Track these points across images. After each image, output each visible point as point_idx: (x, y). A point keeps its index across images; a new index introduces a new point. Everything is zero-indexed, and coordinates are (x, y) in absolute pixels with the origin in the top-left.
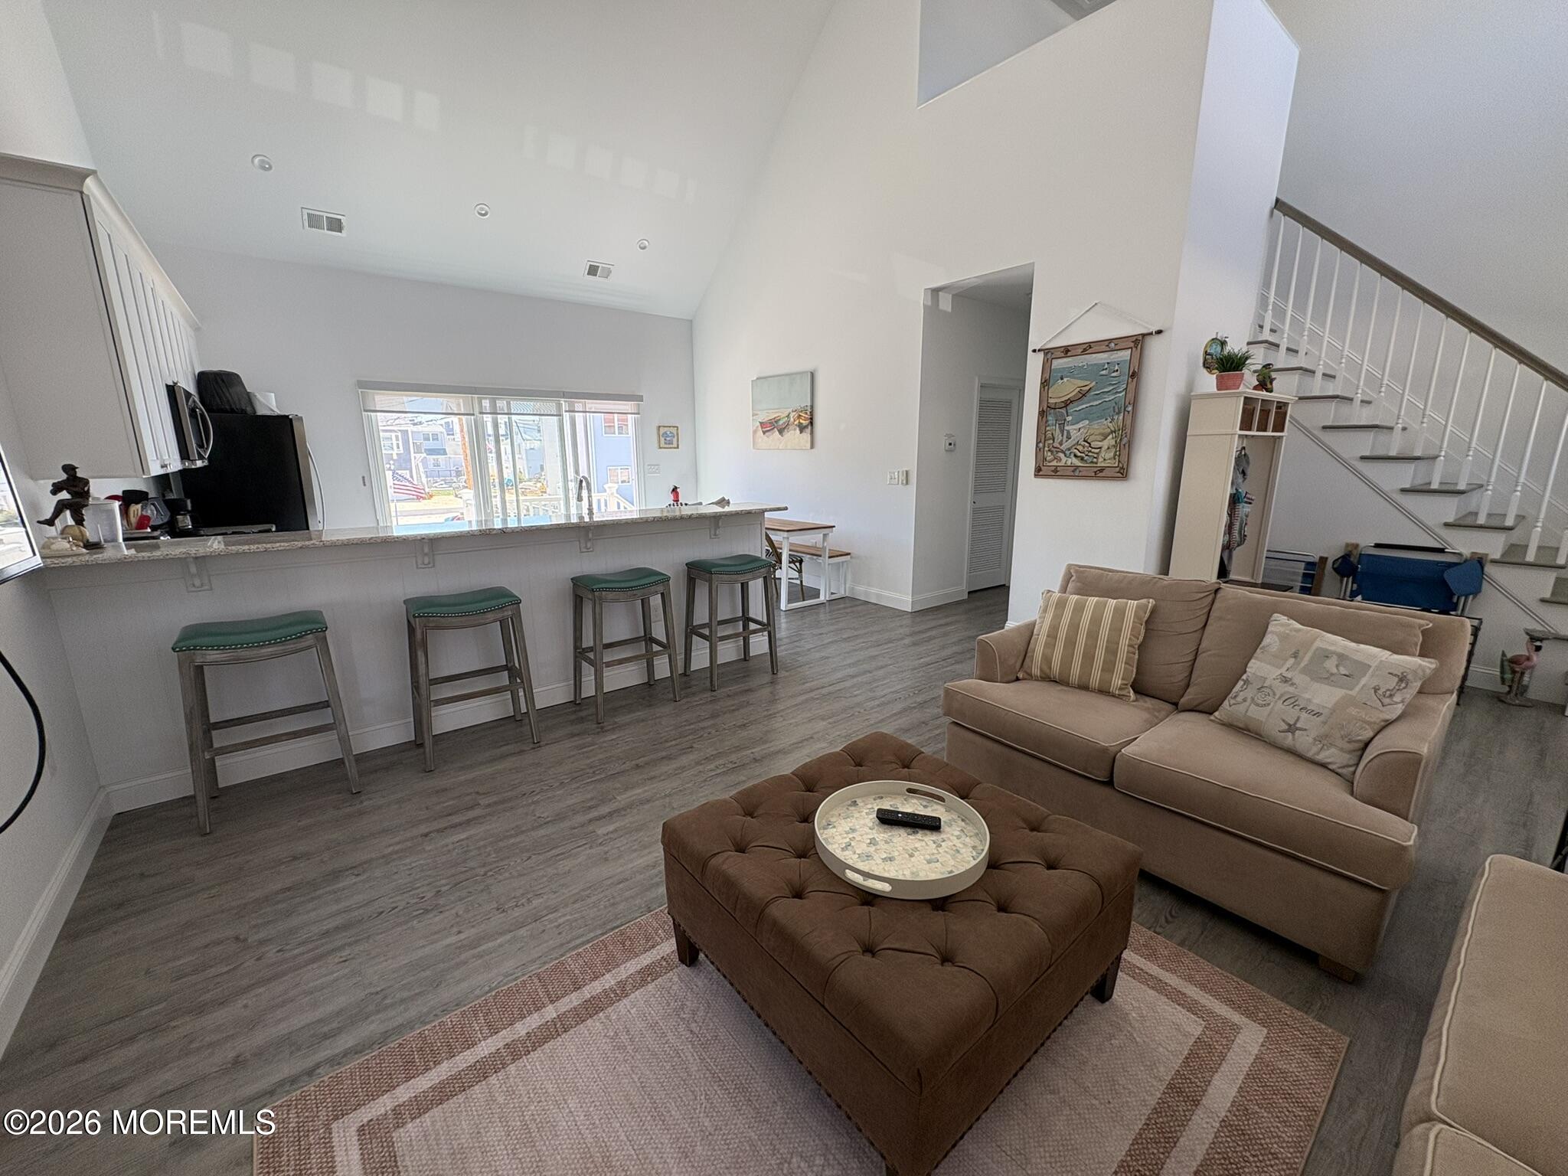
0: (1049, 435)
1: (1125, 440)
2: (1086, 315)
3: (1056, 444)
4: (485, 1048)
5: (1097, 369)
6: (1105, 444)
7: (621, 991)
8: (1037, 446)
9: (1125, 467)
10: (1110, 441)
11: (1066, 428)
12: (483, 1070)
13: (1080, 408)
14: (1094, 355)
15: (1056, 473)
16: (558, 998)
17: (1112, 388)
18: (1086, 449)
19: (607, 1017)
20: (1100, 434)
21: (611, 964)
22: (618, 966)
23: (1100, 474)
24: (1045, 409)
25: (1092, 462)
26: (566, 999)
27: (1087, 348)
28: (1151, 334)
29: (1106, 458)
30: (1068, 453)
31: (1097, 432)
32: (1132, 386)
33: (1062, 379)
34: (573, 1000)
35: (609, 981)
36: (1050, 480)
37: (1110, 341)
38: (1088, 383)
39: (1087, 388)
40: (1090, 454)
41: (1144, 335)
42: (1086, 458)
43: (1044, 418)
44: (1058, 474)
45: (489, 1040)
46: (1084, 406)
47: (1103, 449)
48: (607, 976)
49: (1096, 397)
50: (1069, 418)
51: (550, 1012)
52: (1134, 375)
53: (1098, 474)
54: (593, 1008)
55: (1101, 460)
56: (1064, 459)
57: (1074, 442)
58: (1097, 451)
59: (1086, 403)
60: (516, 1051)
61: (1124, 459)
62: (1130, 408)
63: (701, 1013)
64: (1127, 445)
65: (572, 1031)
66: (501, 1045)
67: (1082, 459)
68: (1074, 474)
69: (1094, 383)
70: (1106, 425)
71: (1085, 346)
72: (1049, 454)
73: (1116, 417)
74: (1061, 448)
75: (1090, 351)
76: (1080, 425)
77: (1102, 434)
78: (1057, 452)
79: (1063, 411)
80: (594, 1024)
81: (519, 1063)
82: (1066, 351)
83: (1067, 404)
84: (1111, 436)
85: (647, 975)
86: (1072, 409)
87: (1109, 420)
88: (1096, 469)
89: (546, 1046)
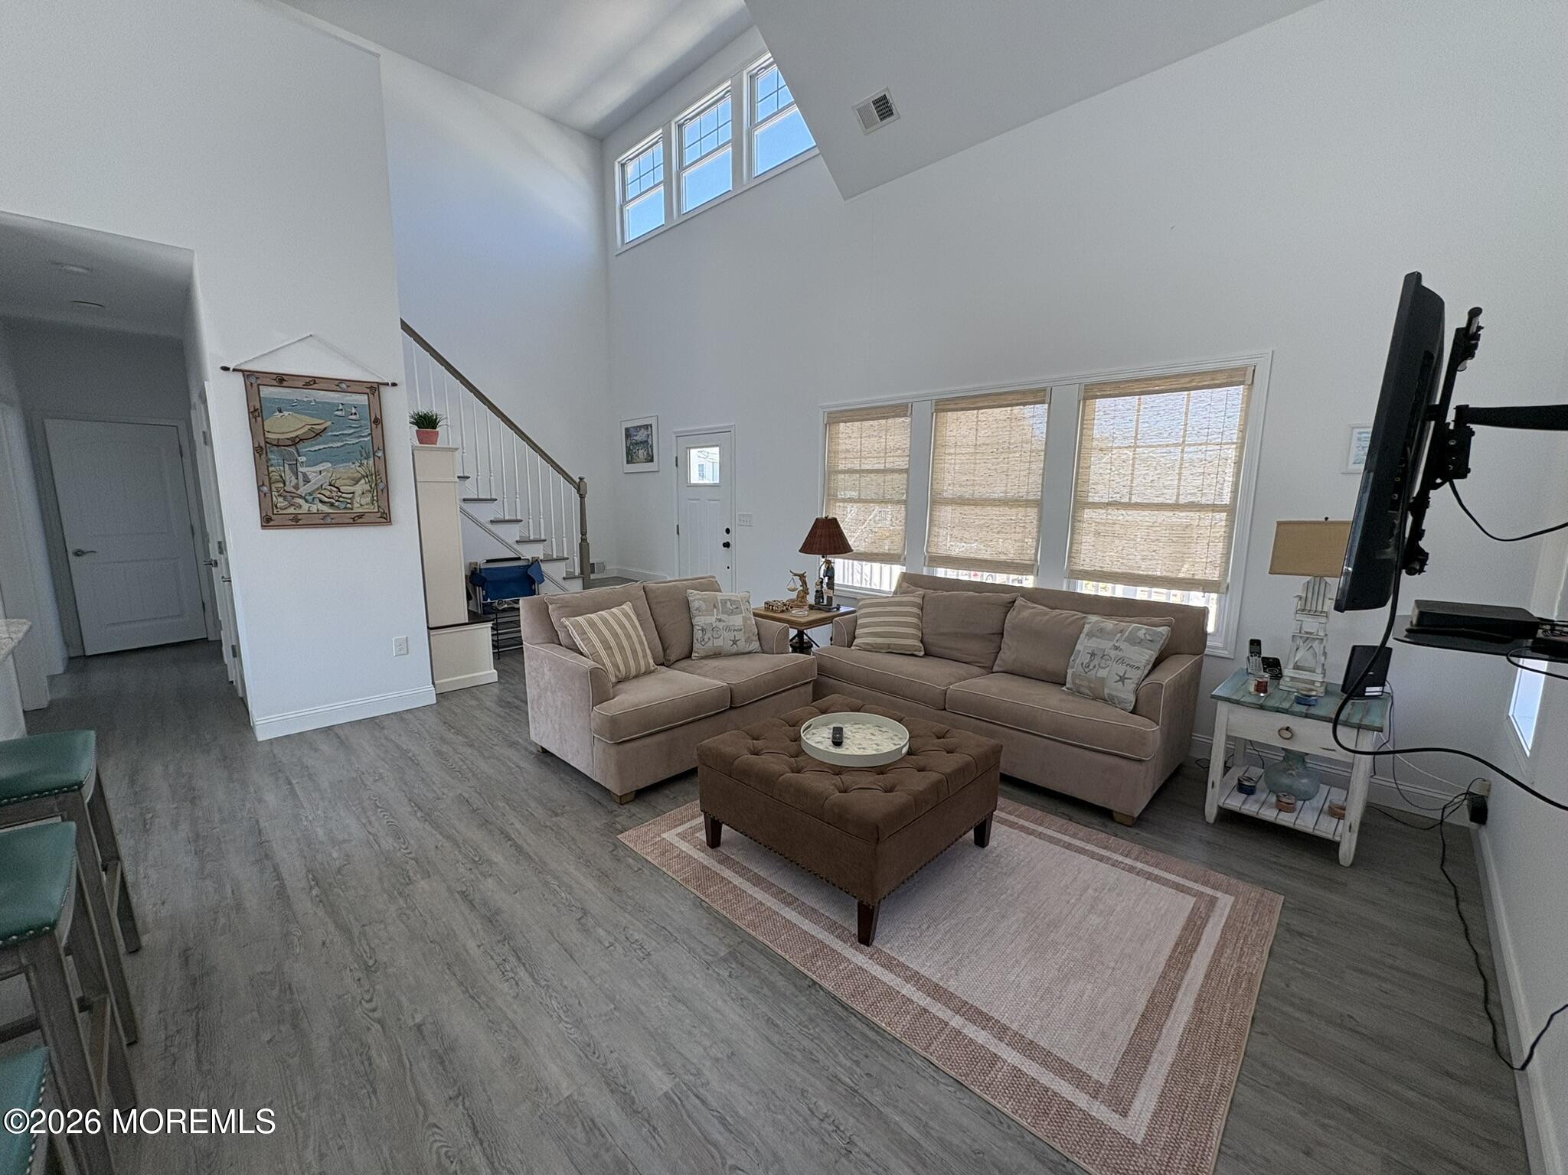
0: (275, 476)
1: (381, 486)
2: (297, 344)
3: (288, 488)
4: (1012, 1057)
5: (328, 409)
6: (358, 488)
7: (915, 978)
8: (259, 490)
9: (387, 511)
10: (362, 486)
11: (300, 469)
12: (1028, 1048)
13: (317, 448)
14: (322, 392)
15: (296, 522)
16: (941, 1021)
17: (352, 431)
18: (334, 494)
19: (942, 979)
20: (349, 478)
21: (890, 993)
22: (890, 988)
23: (360, 520)
24: (263, 444)
25: (346, 508)
26: (940, 1015)
27: (311, 382)
28: (387, 384)
29: (362, 503)
30: (309, 498)
31: (345, 476)
32: (377, 432)
33: (280, 411)
34: (937, 1009)
35: (908, 990)
36: (292, 531)
37: (342, 381)
38: (322, 421)
39: (322, 427)
40: (341, 499)
41: (379, 384)
42: (337, 504)
43: (264, 456)
44: (300, 522)
45: (1004, 1057)
46: (322, 447)
47: (357, 494)
48: (904, 992)
49: (335, 438)
50: (302, 459)
51: (957, 1022)
52: (378, 421)
53: (357, 520)
54: (937, 992)
55: (356, 505)
56: (305, 506)
57: (316, 487)
58: (350, 496)
59: (324, 443)
60: (1001, 1031)
61: (384, 504)
62: (380, 454)
63: (912, 926)
64: (385, 490)
65: (964, 998)
66: (1003, 1045)
67: (332, 505)
68: (323, 521)
69: (329, 423)
70: (353, 469)
71: (308, 380)
72: (281, 499)
73: (365, 462)
74: (299, 492)
75: (314, 386)
76: (320, 467)
77: (353, 479)
78: (293, 497)
79: (292, 449)
80: (952, 986)
81: (1007, 1023)
82: (280, 380)
83: (295, 442)
84: (363, 481)
85: (889, 964)
86: (304, 448)
87: (358, 464)
88: (353, 516)
89: (985, 1010)
